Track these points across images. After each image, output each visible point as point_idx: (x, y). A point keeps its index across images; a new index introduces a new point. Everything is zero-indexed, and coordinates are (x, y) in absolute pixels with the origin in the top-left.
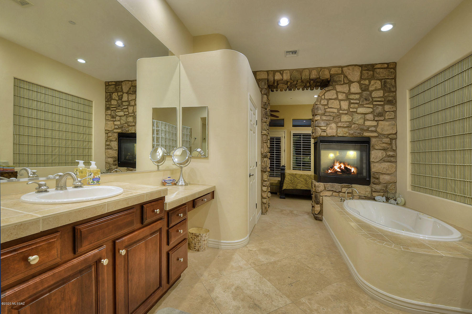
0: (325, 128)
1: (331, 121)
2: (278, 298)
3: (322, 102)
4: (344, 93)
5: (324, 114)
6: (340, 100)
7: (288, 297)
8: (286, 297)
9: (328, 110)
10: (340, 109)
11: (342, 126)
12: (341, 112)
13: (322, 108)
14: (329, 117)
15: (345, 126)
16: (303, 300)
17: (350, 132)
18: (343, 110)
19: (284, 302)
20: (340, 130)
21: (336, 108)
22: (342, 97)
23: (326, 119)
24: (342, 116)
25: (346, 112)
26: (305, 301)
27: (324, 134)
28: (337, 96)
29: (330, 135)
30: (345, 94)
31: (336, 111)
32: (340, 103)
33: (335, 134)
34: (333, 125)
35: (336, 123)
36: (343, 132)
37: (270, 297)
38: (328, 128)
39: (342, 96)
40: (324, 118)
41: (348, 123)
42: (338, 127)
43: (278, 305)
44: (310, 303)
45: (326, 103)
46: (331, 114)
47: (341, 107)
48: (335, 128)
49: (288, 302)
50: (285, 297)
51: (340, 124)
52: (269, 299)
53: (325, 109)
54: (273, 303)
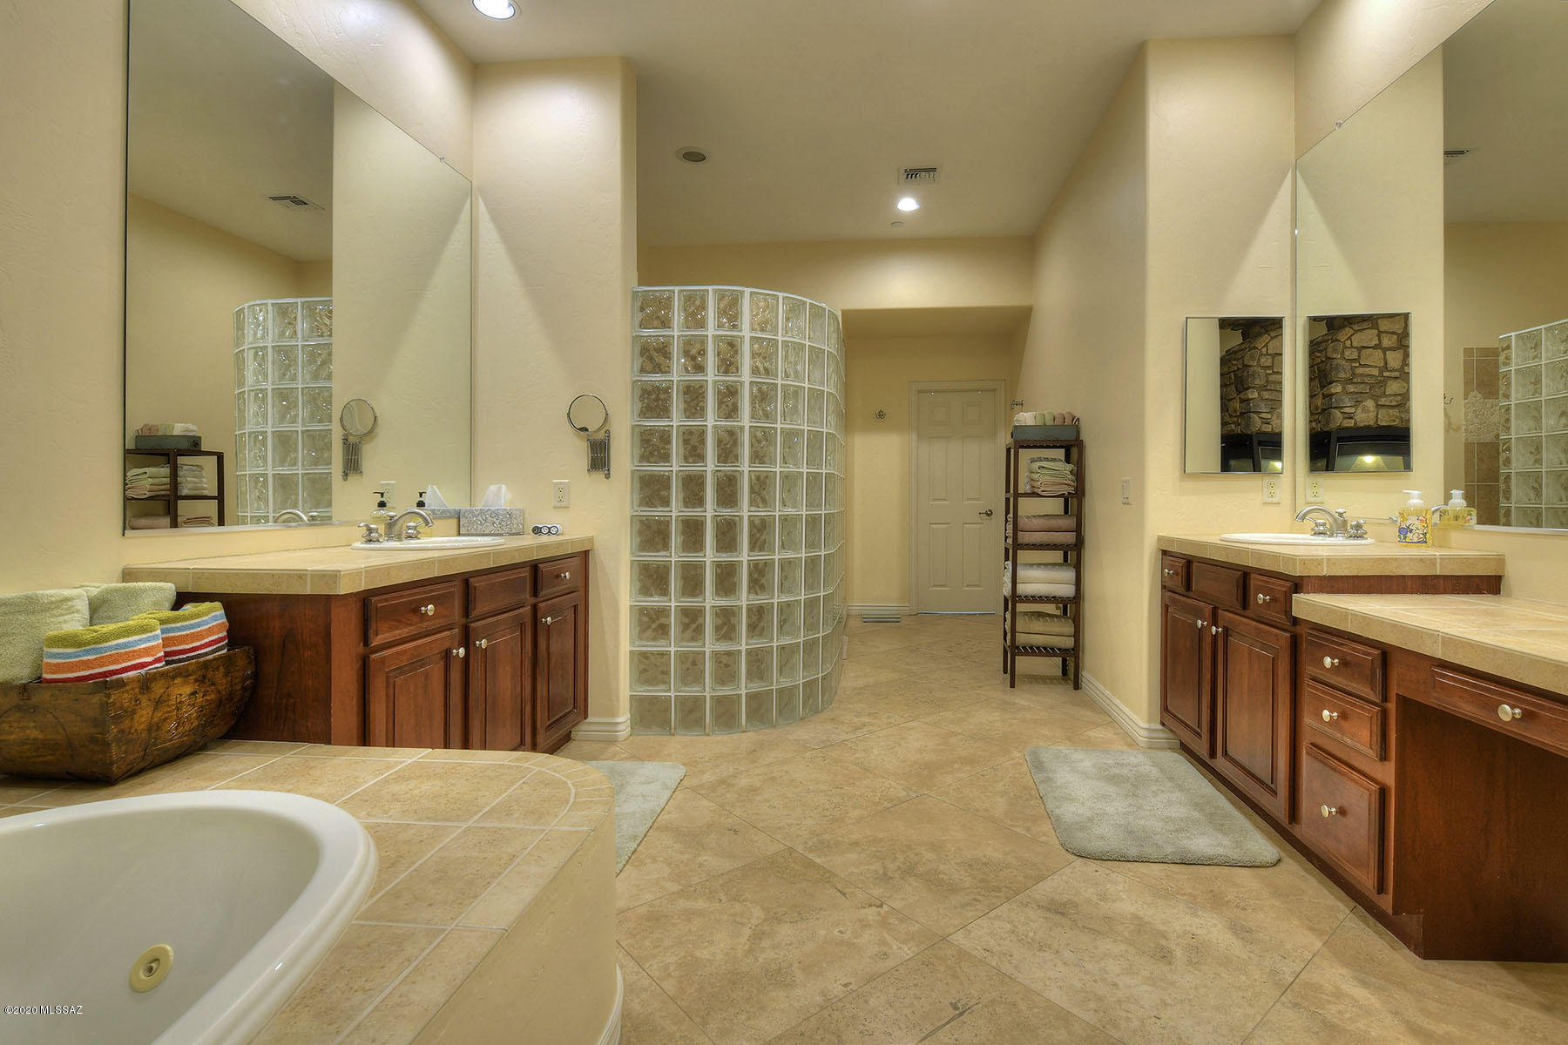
0: (1353, 410)
1: (1365, 395)
2: (1000, 945)
3: (1347, 353)
4: (1394, 333)
5: (1350, 381)
6: (1385, 350)
7: (963, 955)
8: (973, 953)
9: (1360, 370)
10: (1386, 367)
11: (1387, 404)
12: (1386, 374)
13: (1347, 365)
14: (1362, 386)
15: (1394, 403)
16: (909, 949)
17: (1403, 416)
18: (1390, 371)
19: (972, 934)
20: (1382, 412)
21: (1376, 367)
22: (1390, 343)
23: (1356, 390)
24: (1389, 383)
25: (1397, 374)
26: (900, 948)
27: (1350, 423)
28: (1380, 340)
29: (1361, 425)
30: (1395, 337)
31: (1375, 372)
32: (1385, 355)
33: (1372, 423)
34: (1370, 404)
35: (1375, 398)
36: (1390, 417)
37: (1028, 942)
38: (1359, 410)
39: (1390, 340)
40: (1351, 388)
41: (1400, 398)
42: (1378, 406)
43: (992, 924)
44: (883, 942)
45: (1355, 355)
46: (1366, 380)
47: (1386, 363)
48: (1372, 409)
49: (959, 938)
50: (975, 953)
51: (1383, 401)
52: (1026, 936)
53: (1353, 368)
54: (1008, 925)
